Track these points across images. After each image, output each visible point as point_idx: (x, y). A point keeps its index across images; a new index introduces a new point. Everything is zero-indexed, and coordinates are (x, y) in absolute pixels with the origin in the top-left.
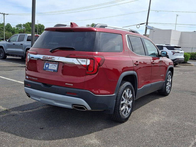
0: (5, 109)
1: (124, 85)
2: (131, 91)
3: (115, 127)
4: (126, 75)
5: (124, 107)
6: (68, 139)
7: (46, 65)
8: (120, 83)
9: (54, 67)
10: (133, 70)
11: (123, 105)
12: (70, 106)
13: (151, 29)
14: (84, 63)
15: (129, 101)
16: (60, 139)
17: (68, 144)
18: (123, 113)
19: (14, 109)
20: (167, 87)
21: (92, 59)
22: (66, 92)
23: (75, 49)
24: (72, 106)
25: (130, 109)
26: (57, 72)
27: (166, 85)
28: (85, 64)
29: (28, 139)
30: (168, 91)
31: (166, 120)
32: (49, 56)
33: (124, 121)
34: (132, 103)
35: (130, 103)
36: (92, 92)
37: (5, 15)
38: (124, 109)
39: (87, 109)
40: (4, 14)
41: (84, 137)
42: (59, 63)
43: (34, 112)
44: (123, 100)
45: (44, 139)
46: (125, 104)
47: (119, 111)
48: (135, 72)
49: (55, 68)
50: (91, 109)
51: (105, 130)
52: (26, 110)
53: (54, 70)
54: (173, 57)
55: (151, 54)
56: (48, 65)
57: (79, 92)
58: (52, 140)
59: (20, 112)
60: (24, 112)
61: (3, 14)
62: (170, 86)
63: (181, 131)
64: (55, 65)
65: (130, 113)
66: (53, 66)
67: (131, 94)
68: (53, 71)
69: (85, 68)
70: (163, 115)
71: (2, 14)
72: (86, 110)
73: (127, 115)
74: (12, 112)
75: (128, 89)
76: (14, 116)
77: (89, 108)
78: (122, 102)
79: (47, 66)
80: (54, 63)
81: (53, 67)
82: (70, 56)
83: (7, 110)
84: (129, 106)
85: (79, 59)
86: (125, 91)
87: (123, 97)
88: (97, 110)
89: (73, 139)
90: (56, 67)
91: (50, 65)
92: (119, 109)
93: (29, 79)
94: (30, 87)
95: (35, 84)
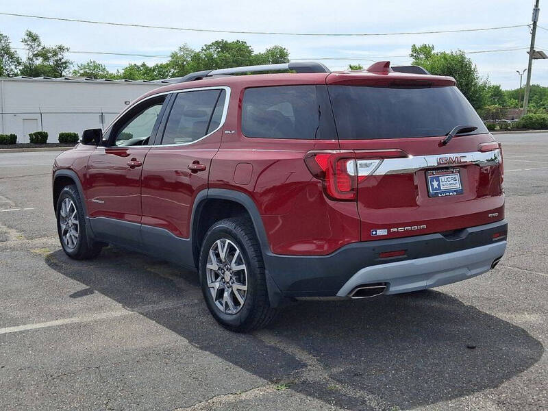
7: (432, 181)
9: (452, 182)
49: (457, 185)
56: (438, 180)
64: (453, 176)
68: (455, 193)
79: (435, 184)
80: (450, 173)
90: (457, 182)
91: (442, 178)
93: (390, 236)
94: (405, 256)
95: (427, 242)
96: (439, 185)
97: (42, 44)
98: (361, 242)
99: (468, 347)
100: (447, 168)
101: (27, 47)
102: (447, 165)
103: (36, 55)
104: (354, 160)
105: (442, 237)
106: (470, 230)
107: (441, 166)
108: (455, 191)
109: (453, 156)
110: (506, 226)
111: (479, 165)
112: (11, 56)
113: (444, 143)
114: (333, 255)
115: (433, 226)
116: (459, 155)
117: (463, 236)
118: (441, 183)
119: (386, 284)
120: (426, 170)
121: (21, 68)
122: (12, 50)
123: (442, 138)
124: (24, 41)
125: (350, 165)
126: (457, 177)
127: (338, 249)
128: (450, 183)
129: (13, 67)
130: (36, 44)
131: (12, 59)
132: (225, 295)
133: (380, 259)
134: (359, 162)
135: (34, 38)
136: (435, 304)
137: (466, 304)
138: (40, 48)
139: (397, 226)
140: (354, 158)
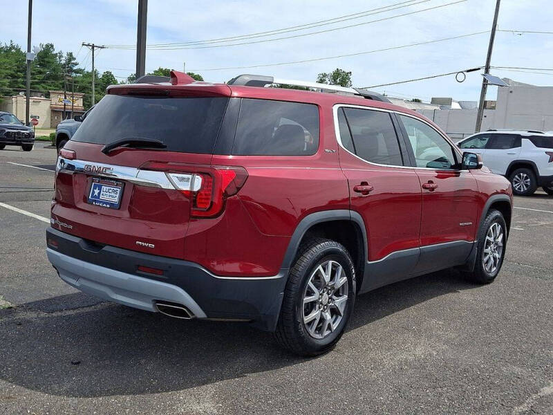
0: (9, 304)
1: (314, 249)
2: (341, 268)
3: (284, 370)
4: (319, 222)
5: (315, 314)
6: (133, 396)
7: (95, 188)
8: (298, 243)
9: (113, 194)
10: (349, 207)
11: (311, 307)
12: (148, 306)
13: (502, 84)
14: (185, 187)
15: (334, 297)
16: (113, 394)
17: (128, 410)
18: (312, 331)
19: (28, 307)
20: (485, 259)
21: (208, 174)
22: (138, 266)
23: (165, 147)
24: (154, 305)
25: (340, 319)
26: (119, 209)
27: (481, 254)
28: (187, 188)
29: (27, 390)
30: (491, 269)
31: (449, 355)
32: (97, 165)
33: (316, 353)
34: (348, 302)
35: (340, 302)
36: (205, 268)
37: (95, 48)
38: (315, 319)
39: (193, 314)
40: (93, 47)
41: (182, 394)
42: (125, 184)
43: (79, 315)
44: (310, 293)
45: (68, 393)
46: (321, 303)
47: (296, 324)
48: (354, 215)
50: (205, 316)
51: (251, 377)
52: (61, 310)
53: (112, 205)
54: (548, 169)
55: (435, 161)
56: (100, 189)
57: (170, 267)
58: (88, 397)
59: (43, 315)
60: (54, 314)
61: (91, 47)
62: (497, 256)
63: (478, 392)
64: (115, 189)
65: (339, 332)
66: (110, 191)
67: (342, 276)
68: (108, 206)
69: (188, 200)
70: (446, 342)
71: (89, 45)
72: (191, 317)
73: (325, 337)
74: (21, 315)
75: (331, 262)
76: (20, 324)
77: (199, 313)
78: (307, 299)
79: (97, 191)
81: (110, 195)
82: (150, 167)
83: (11, 307)
84: (334, 312)
85: (171, 175)
86: (320, 267)
87: (310, 283)
88: (227, 320)
89: (147, 397)
90: (118, 195)
91: (104, 188)
92: (295, 317)
94: (57, 248)
95: (67, 241)
96: (99, 194)
118: (102, 193)
126: (119, 190)
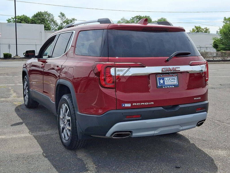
7: (160, 79)
9: (172, 80)
49: (175, 82)
56: (163, 79)
64: (173, 78)
66: (170, 79)
68: (173, 87)
79: (162, 81)
80: (171, 76)
91: (166, 79)
93: (132, 107)
94: (141, 118)
95: (153, 111)
96: (164, 82)
97: (66, 17)
98: (116, 109)
99: (176, 167)
100: (168, 73)
101: (60, 19)
102: (167, 72)
103: (64, 22)
104: (114, 67)
105: (163, 109)
106: (181, 106)
107: (163, 72)
108: (174, 85)
109: (171, 67)
110: (207, 104)
111: (188, 72)
112: (54, 22)
113: (167, 61)
114: (103, 115)
115: (157, 103)
116: (175, 67)
117: (177, 109)
118: (165, 81)
119: (130, 132)
120: (157, 74)
121: (58, 27)
122: (55, 20)
123: (167, 58)
124: (59, 16)
125: (112, 71)
126: (176, 78)
127: (106, 112)
128: (171, 81)
129: (55, 27)
130: (64, 18)
131: (55, 23)
132: (64, 131)
133: (126, 119)
134: (117, 69)
135: (63, 15)
136: (176, 141)
137: (192, 142)
138: (65, 19)
139: (136, 102)
140: (115, 67)
